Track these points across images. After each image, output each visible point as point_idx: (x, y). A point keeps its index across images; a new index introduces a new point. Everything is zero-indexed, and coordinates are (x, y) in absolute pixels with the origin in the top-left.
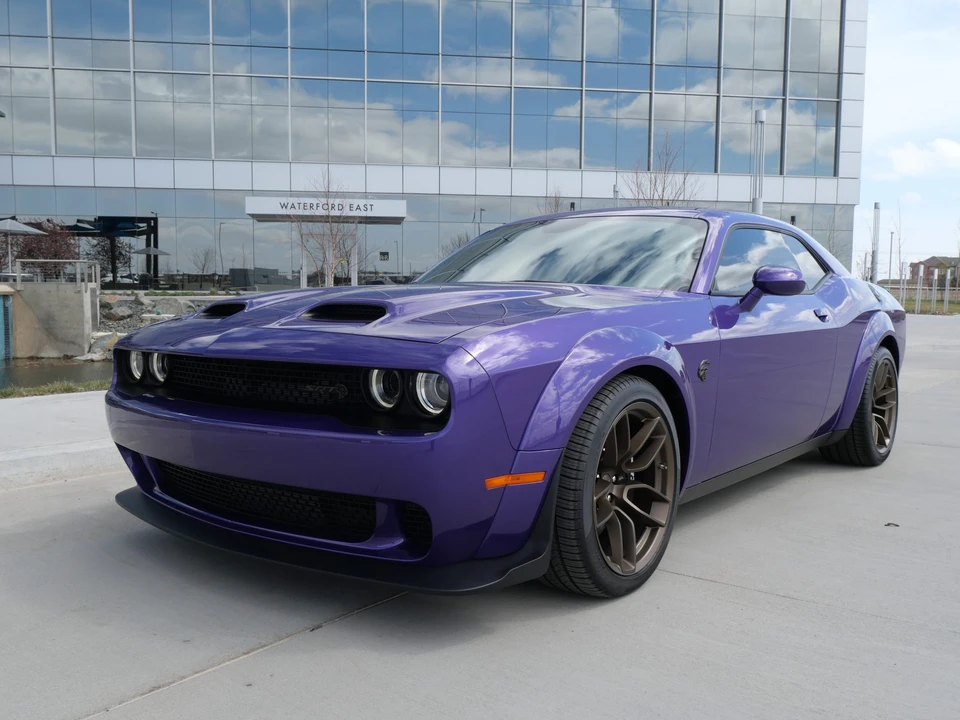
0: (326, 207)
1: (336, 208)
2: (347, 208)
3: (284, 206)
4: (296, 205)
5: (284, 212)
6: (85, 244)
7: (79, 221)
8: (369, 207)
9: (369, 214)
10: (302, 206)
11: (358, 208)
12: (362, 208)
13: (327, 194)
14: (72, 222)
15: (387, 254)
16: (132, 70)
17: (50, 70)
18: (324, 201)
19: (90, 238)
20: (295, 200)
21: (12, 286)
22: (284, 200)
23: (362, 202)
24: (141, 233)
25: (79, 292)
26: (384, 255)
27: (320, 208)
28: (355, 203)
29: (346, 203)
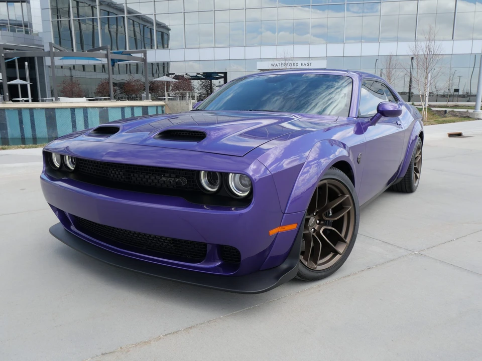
0: (290, 65)
1: (295, 65)
2: (300, 64)
3: (273, 65)
4: (278, 65)
5: (273, 68)
6: (196, 84)
7: (197, 74)
8: (310, 64)
9: (310, 67)
10: (280, 65)
11: (305, 64)
12: (307, 64)
13: (285, 59)
14: (195, 74)
16: (213, 10)
17: (183, 13)
18: (283, 62)
19: (199, 81)
20: (277, 63)
21: (165, 102)
22: (272, 62)
23: (306, 62)
25: (188, 104)
27: (288, 65)
28: (304, 62)
29: (299, 62)
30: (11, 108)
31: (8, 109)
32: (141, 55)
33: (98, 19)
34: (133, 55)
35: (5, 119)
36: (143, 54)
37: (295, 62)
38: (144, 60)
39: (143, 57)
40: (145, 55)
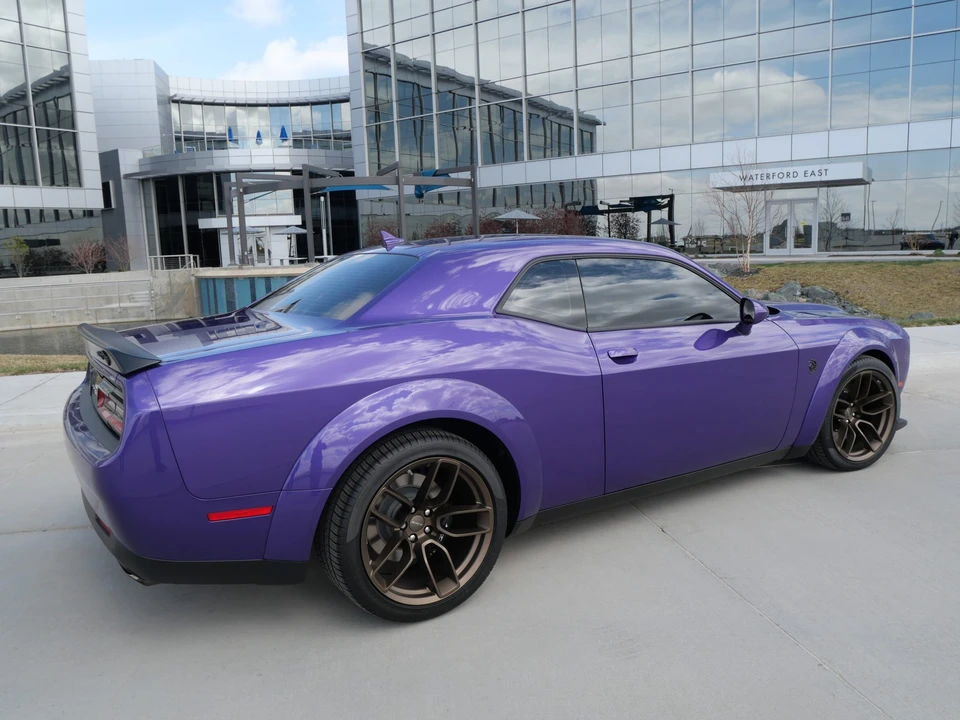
0: (781, 176)
1: (791, 175)
2: (801, 174)
3: (743, 178)
4: (755, 177)
5: (743, 183)
8: (824, 172)
9: (824, 178)
10: (759, 177)
11: (813, 173)
12: (817, 173)
15: (849, 215)
16: (630, 80)
20: (754, 172)
22: (744, 173)
23: (816, 169)
24: (664, 206)
26: (846, 216)
27: (776, 177)
28: (810, 169)
29: (800, 170)
30: (241, 277)
31: (237, 278)
32: (466, 175)
33: (435, 117)
34: (453, 175)
35: (233, 294)
36: (469, 173)
37: (791, 170)
38: (472, 183)
39: (469, 177)
40: (473, 175)
